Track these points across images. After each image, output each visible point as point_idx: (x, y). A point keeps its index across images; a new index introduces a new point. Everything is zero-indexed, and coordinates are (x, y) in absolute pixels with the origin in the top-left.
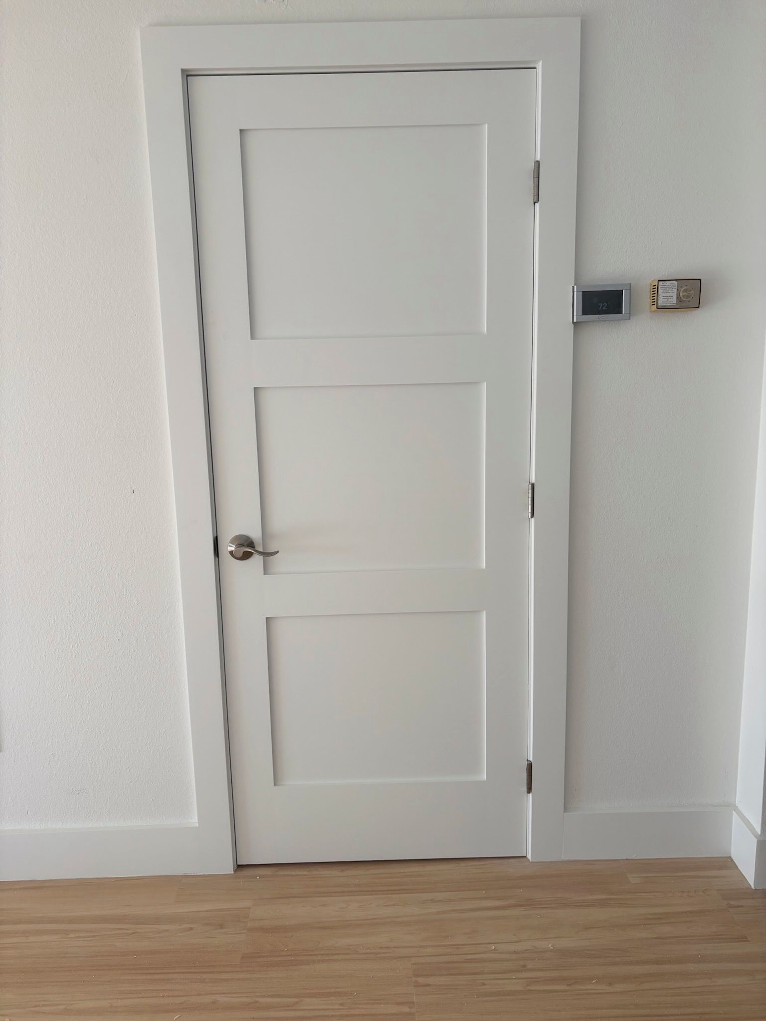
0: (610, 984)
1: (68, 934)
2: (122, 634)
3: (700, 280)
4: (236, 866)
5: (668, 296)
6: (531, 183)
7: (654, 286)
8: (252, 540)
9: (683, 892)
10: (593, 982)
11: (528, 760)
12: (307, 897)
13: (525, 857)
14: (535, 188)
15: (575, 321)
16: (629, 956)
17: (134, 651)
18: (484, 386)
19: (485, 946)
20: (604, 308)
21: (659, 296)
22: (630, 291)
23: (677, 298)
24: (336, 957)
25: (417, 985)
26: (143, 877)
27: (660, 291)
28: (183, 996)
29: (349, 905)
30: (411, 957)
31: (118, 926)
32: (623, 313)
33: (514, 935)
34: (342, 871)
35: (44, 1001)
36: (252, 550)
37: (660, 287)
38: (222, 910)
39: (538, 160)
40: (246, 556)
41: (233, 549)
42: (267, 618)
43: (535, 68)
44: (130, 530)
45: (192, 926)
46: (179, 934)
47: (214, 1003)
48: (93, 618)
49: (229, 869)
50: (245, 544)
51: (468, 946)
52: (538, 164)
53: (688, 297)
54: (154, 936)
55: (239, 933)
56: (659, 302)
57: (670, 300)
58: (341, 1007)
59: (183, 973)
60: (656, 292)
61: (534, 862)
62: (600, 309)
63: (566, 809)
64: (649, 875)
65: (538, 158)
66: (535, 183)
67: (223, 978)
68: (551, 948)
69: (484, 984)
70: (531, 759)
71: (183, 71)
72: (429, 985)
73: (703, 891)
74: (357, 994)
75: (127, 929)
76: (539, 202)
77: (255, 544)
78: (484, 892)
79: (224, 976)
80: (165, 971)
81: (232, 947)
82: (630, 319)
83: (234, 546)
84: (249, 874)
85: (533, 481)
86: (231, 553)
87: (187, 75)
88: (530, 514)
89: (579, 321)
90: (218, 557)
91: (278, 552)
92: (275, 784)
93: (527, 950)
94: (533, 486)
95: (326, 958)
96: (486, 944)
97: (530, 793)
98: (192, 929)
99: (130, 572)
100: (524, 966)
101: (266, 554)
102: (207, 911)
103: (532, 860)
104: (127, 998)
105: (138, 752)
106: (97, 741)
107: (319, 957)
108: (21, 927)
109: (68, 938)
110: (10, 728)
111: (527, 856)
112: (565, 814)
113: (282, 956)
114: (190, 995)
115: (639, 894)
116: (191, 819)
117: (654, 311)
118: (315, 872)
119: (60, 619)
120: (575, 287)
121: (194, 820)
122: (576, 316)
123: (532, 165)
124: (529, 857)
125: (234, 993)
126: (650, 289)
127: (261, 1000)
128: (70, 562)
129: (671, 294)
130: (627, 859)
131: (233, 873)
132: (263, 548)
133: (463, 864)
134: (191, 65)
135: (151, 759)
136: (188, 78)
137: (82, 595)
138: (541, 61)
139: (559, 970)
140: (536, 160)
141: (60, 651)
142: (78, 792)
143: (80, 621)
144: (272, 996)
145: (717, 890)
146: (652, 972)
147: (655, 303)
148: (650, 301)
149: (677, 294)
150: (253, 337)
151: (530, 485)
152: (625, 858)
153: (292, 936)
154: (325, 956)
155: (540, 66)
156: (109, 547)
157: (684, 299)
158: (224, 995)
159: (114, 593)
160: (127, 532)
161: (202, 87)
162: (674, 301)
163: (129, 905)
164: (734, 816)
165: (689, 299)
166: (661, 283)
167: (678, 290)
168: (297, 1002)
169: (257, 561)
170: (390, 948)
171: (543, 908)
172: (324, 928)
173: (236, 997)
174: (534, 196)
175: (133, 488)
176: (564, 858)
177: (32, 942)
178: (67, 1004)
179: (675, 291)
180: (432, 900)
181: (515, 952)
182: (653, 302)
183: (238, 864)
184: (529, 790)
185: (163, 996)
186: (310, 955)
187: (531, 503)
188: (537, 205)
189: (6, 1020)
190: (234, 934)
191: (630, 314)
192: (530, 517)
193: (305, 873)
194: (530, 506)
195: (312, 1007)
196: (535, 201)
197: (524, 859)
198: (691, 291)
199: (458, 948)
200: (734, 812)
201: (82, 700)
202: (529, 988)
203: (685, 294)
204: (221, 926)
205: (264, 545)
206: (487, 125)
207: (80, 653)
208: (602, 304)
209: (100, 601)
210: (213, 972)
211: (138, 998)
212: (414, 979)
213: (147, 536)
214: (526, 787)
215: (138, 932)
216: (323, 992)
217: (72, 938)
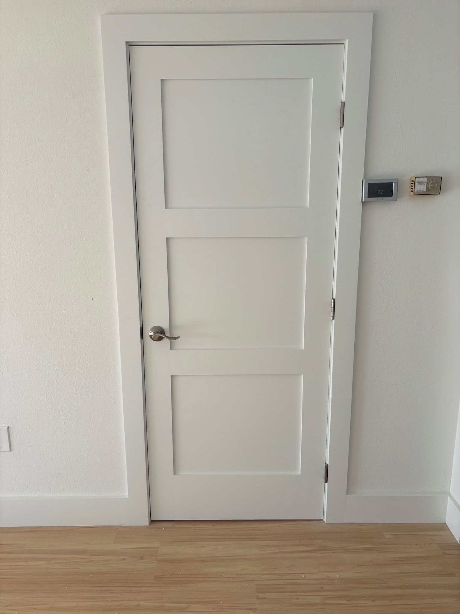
0: (373, 601)
1: (51, 561)
2: (85, 383)
3: (441, 177)
4: (150, 521)
5: (422, 187)
6: (338, 115)
7: (412, 180)
8: (163, 329)
9: (417, 544)
10: (363, 599)
11: (326, 463)
12: (192, 541)
13: (323, 520)
14: (341, 118)
15: (363, 201)
16: (385, 584)
17: (92, 394)
18: (306, 239)
19: (298, 575)
20: (381, 193)
21: (415, 187)
22: (398, 183)
23: (427, 188)
24: (210, 579)
25: (258, 598)
26: (95, 526)
27: (416, 184)
28: (119, 601)
29: (217, 547)
30: (254, 580)
31: (80, 556)
32: (393, 196)
33: (316, 568)
34: (213, 525)
35: (38, 602)
36: (163, 335)
37: (416, 182)
38: (142, 548)
39: (344, 101)
40: (160, 339)
41: (152, 334)
42: (171, 376)
43: (343, 44)
44: (90, 322)
45: (125, 557)
46: (117, 562)
47: (138, 606)
48: (67, 374)
49: (147, 523)
50: (159, 332)
51: (288, 575)
52: (343, 103)
53: (434, 187)
54: (102, 563)
55: (152, 563)
56: (416, 191)
57: (422, 189)
58: (213, 611)
59: (119, 586)
60: (414, 184)
61: (327, 523)
62: (378, 193)
63: (348, 493)
64: (396, 533)
65: (344, 100)
66: (342, 115)
67: (142, 590)
68: (338, 577)
69: (298, 599)
70: (328, 463)
71: (127, 42)
72: (265, 598)
73: (429, 545)
74: (223, 602)
75: (86, 559)
76: (343, 127)
77: (165, 333)
78: (298, 541)
79: (143, 589)
80: (109, 585)
81: (149, 571)
82: (397, 200)
83: (153, 333)
84: (158, 526)
85: (334, 297)
86: (151, 336)
87: (129, 45)
88: (332, 318)
89: (365, 201)
90: (143, 339)
91: (179, 337)
92: (174, 474)
93: (323, 578)
94: (334, 300)
95: (204, 580)
96: (299, 574)
97: (326, 483)
98: (124, 559)
99: (90, 347)
100: (322, 588)
101: (172, 338)
102: (134, 549)
103: (326, 522)
104: (86, 601)
105: (93, 453)
106: (69, 446)
107: (200, 579)
108: (24, 556)
109: (51, 563)
110: (17, 437)
111: (324, 520)
112: (347, 495)
113: (178, 578)
114: (124, 601)
115: (390, 545)
116: (124, 493)
117: (412, 196)
118: (197, 526)
119: (48, 374)
120: (364, 180)
121: (126, 494)
122: (364, 198)
123: (340, 104)
124: (325, 520)
125: (150, 600)
126: (410, 182)
127: (166, 605)
128: (54, 340)
129: (422, 186)
130: (383, 523)
131: (148, 525)
132: (170, 335)
133: (285, 523)
134: (132, 39)
135: (101, 458)
136: (130, 46)
137: (61, 360)
138: (348, 40)
139: (343, 591)
140: (342, 101)
141: (48, 393)
142: (57, 476)
143: (59, 375)
144: (172, 603)
145: (437, 544)
146: (398, 594)
147: (413, 191)
148: (410, 189)
149: (427, 186)
150: (166, 207)
151: (333, 300)
152: (382, 523)
153: (184, 565)
154: (203, 578)
155: (347, 43)
156: (78, 332)
157: (431, 189)
158: (144, 601)
159: (80, 359)
160: (88, 323)
161: (138, 53)
162: (424, 190)
163: (87, 544)
164: (448, 500)
165: (434, 189)
166: (417, 179)
167: (427, 183)
168: (187, 607)
169: (166, 342)
170: (242, 574)
171: (333, 552)
172: (204, 561)
173: (151, 603)
174: (340, 123)
175: (93, 297)
176: (345, 521)
177: (30, 565)
178: (51, 604)
179: (426, 183)
180: (267, 545)
181: (316, 579)
182: (411, 190)
183: (152, 520)
184: (326, 481)
185: (108, 601)
186: (195, 578)
187: (333, 311)
188: (342, 129)
189: (16, 613)
190: (149, 563)
191: (397, 197)
192: (332, 319)
193: (191, 526)
194: (332, 313)
195: (195, 610)
196: (341, 127)
197: (322, 521)
198: (435, 184)
199: (283, 576)
200: (449, 497)
201: (60, 422)
202: (325, 602)
203: (432, 185)
204: (142, 558)
205: (171, 333)
206: (313, 79)
207: (59, 394)
208: (379, 191)
209: (71, 364)
210: (137, 587)
211: (93, 601)
212: (257, 594)
213: (100, 326)
214: (324, 479)
215: (93, 560)
216: (203, 601)
217: (53, 563)
